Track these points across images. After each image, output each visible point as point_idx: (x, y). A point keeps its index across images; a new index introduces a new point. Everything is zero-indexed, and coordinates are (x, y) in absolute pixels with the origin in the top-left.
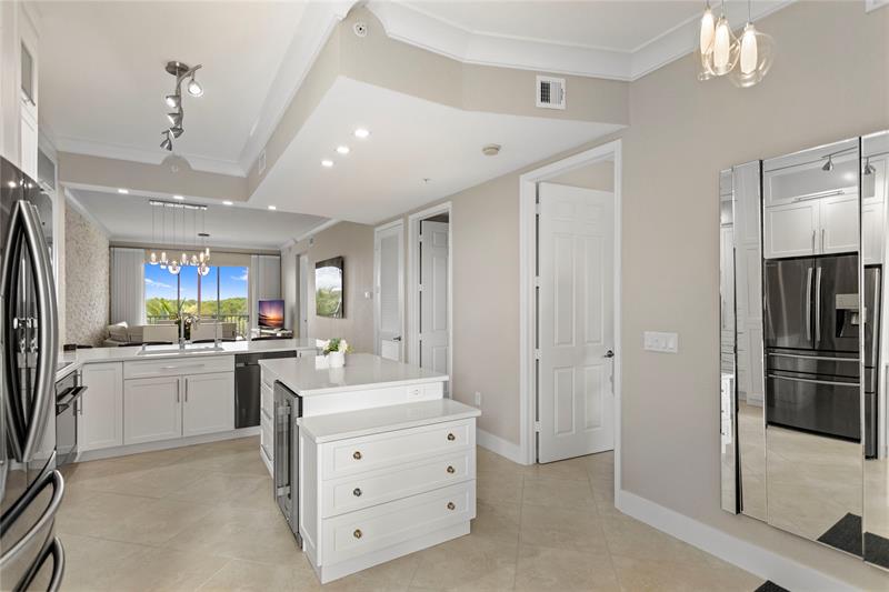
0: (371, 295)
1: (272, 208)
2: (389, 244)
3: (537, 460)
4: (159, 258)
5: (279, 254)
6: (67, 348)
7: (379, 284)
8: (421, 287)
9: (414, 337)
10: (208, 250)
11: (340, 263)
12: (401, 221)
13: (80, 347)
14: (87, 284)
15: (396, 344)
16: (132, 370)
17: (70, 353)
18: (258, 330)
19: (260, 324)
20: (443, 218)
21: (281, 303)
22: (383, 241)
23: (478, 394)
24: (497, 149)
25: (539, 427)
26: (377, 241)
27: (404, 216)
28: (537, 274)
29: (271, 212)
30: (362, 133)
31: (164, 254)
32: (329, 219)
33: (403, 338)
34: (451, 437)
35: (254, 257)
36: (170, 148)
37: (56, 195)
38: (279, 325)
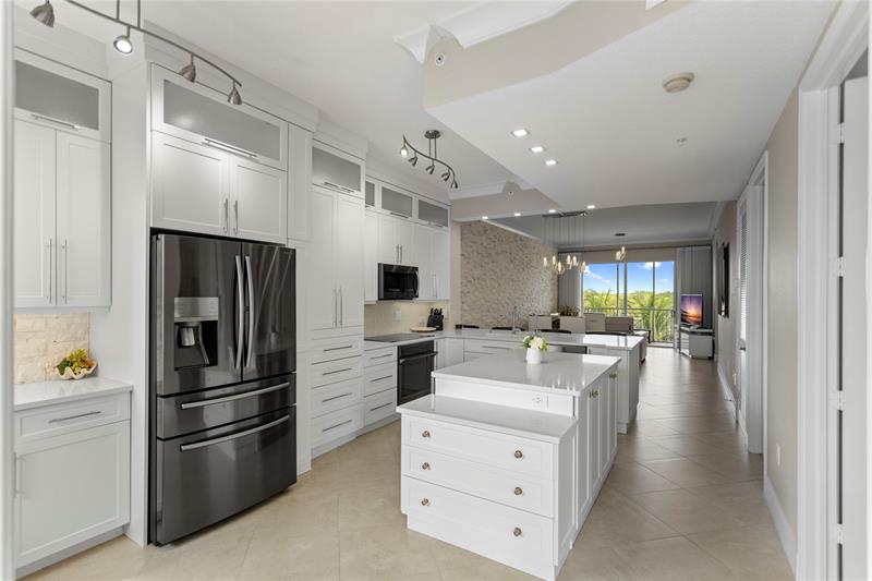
1: (591, 207)
5: (710, 244)
6: (458, 327)
10: (623, 249)
13: (465, 326)
14: (524, 283)
16: (469, 345)
17: (459, 330)
19: (682, 320)
21: (700, 299)
24: (689, 79)
34: (519, 455)
35: (681, 249)
36: (456, 187)
37: (449, 228)
38: (697, 323)
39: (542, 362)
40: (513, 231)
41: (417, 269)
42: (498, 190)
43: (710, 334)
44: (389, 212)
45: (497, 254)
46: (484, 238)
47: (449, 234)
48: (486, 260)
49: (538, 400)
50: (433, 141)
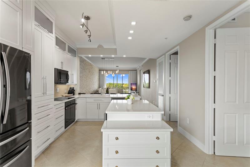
0: (156, 81)
1: (124, 56)
2: (161, 64)
3: (214, 153)
4: (103, 72)
5: (136, 70)
6: (79, 94)
7: (158, 78)
8: (170, 78)
9: (168, 95)
10: (118, 70)
11: (148, 72)
12: (164, 56)
13: (82, 94)
14: (92, 79)
15: (162, 97)
16: (88, 100)
17: (80, 95)
18: (130, 91)
19: (131, 90)
20: (176, 53)
21: (136, 84)
22: (159, 63)
23: (188, 119)
24: (190, 17)
25: (214, 138)
26: (157, 64)
27: (164, 54)
28: (215, 70)
29: (124, 57)
30: (133, 23)
31: (111, 72)
32: (146, 58)
33: (164, 96)
34: (158, 138)
35: (130, 71)
36: (90, 41)
37: (76, 58)
38: (135, 90)
39: (132, 104)
40: (90, 62)
41: (68, 72)
42: (96, 47)
43: (138, 93)
44: (59, 47)
45: (86, 69)
46: (83, 63)
47: (77, 60)
48: (83, 71)
49: (150, 117)
50: (87, 21)
